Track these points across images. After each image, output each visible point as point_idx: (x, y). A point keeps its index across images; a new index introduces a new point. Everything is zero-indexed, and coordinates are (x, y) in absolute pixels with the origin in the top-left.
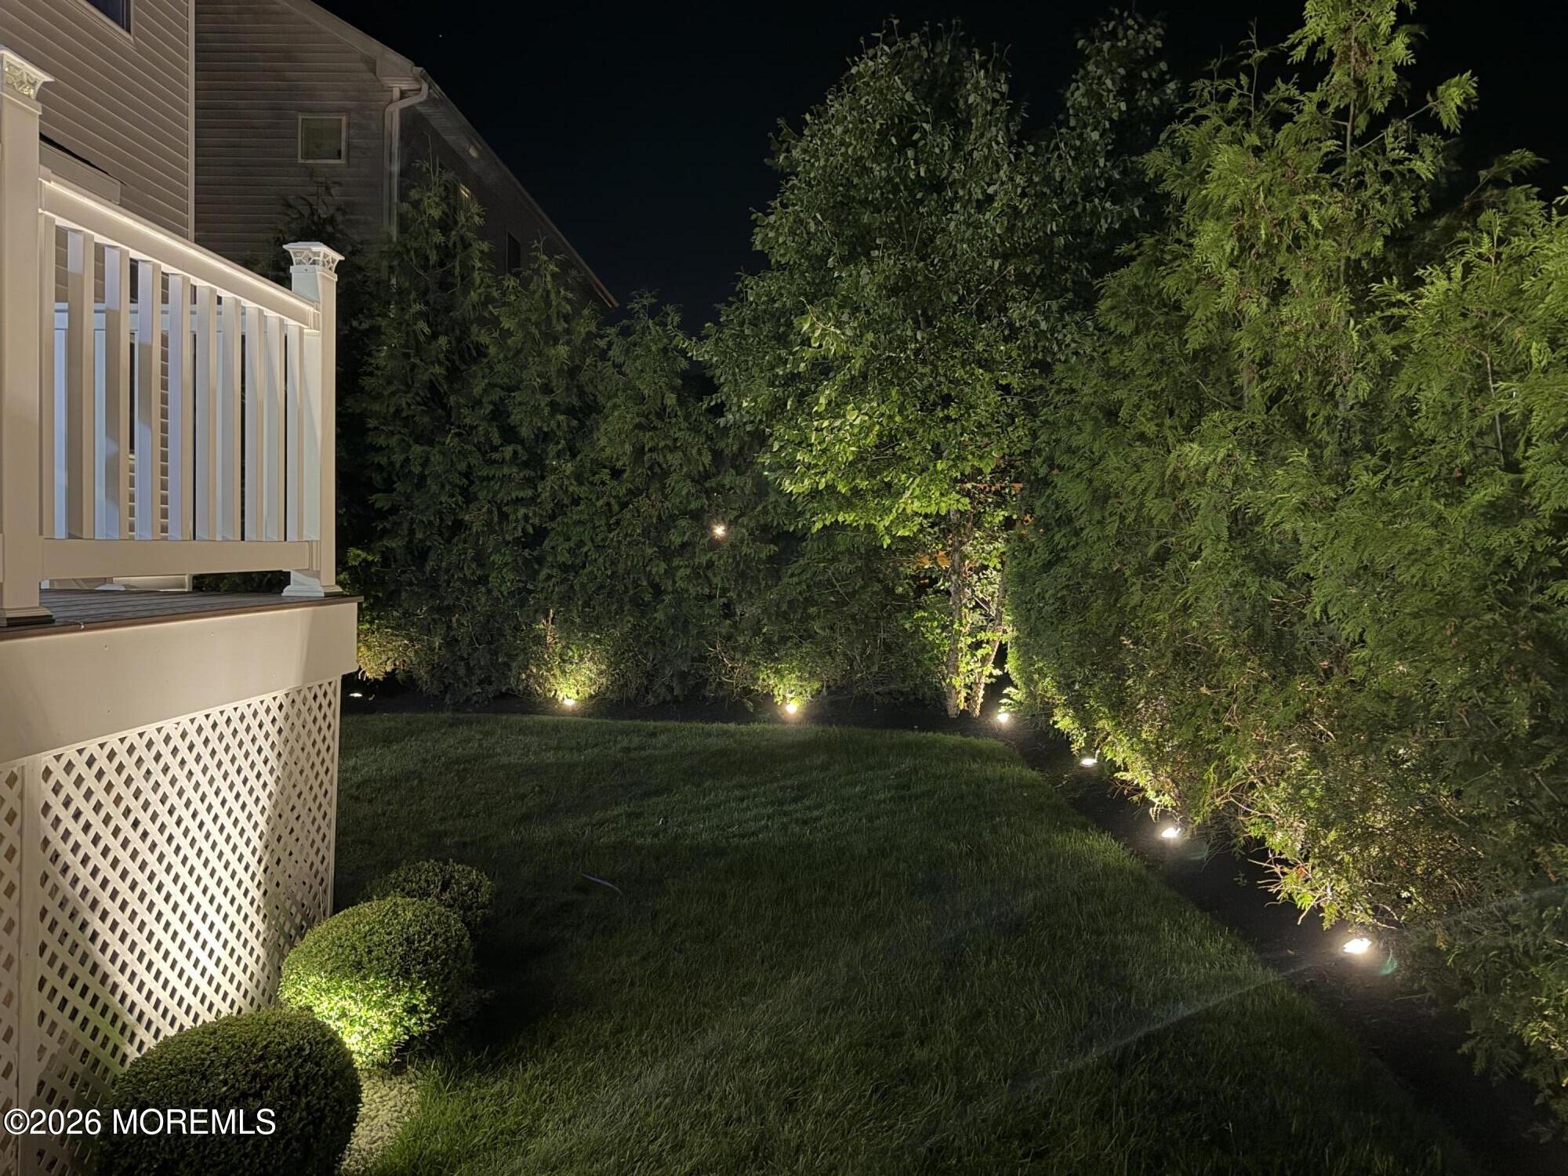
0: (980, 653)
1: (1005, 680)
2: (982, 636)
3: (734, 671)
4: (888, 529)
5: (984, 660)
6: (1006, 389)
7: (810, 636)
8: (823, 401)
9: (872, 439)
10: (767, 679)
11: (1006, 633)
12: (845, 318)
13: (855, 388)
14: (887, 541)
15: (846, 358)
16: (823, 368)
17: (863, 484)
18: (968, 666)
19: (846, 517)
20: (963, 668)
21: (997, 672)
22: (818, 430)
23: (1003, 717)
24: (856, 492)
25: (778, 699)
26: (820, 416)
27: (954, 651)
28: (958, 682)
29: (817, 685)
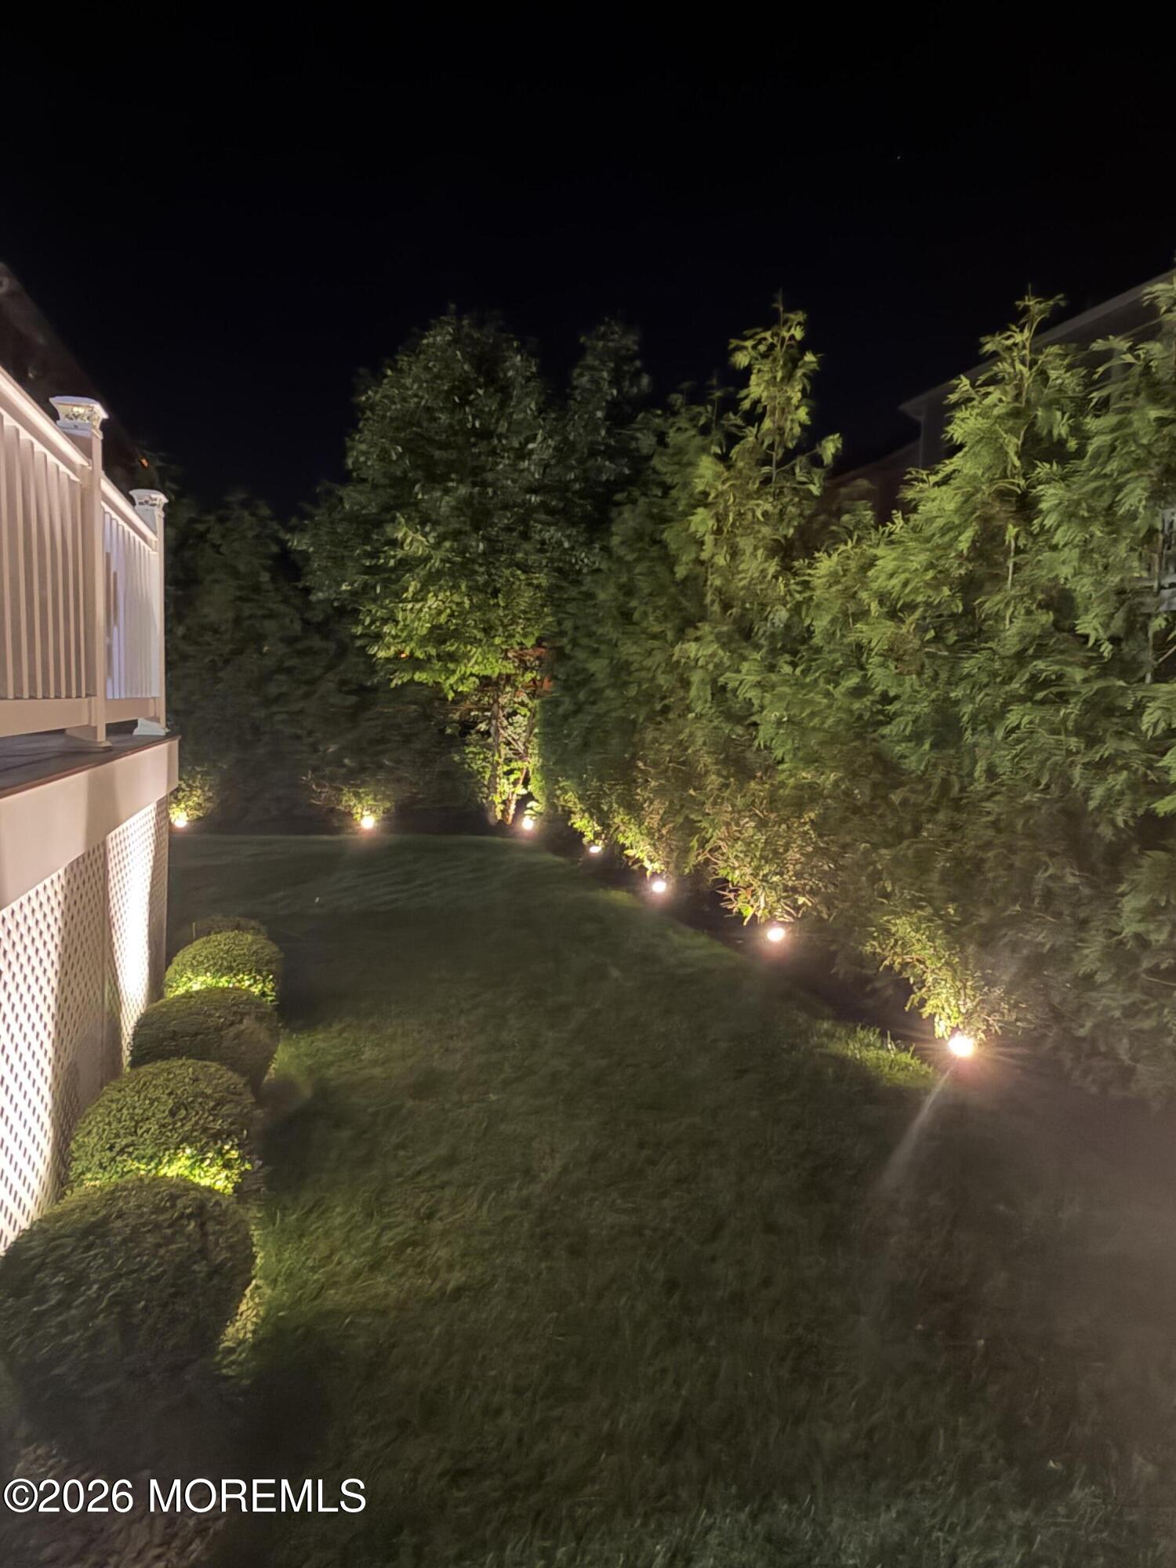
0: (512, 778)
1: (529, 797)
2: (514, 765)
3: (322, 795)
4: (451, 687)
5: (515, 783)
6: (538, 587)
7: (381, 766)
8: (411, 589)
9: (443, 619)
10: (348, 800)
11: (532, 762)
12: (427, 529)
13: (432, 578)
14: (451, 696)
15: (428, 558)
16: (407, 565)
17: (433, 652)
18: (504, 786)
19: (419, 676)
20: (500, 788)
21: (524, 792)
22: (404, 610)
23: (528, 824)
24: (429, 658)
25: (358, 817)
26: (405, 601)
27: (494, 776)
28: (497, 799)
29: (388, 805)
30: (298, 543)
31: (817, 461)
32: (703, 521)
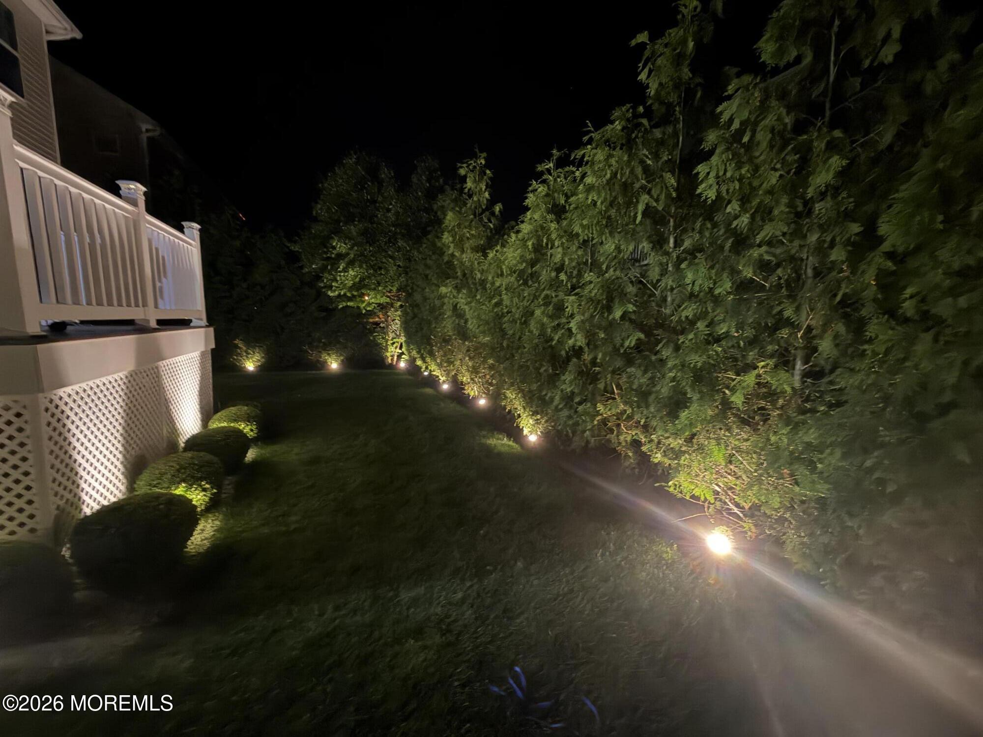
0: (395, 345)
1: (403, 353)
2: (395, 340)
3: (313, 355)
4: (364, 307)
5: (396, 348)
6: (399, 266)
7: (339, 342)
8: (341, 267)
9: (357, 280)
10: (324, 356)
11: (402, 339)
12: (347, 242)
13: (351, 264)
14: (364, 311)
15: (348, 254)
16: (340, 256)
17: (355, 293)
18: (391, 349)
19: (350, 304)
20: (389, 350)
21: (400, 351)
22: (340, 276)
23: (402, 365)
24: (354, 296)
25: (329, 363)
26: (340, 272)
27: (387, 345)
28: (388, 354)
29: (342, 358)
30: (295, 248)
31: (493, 214)
32: (447, 238)
